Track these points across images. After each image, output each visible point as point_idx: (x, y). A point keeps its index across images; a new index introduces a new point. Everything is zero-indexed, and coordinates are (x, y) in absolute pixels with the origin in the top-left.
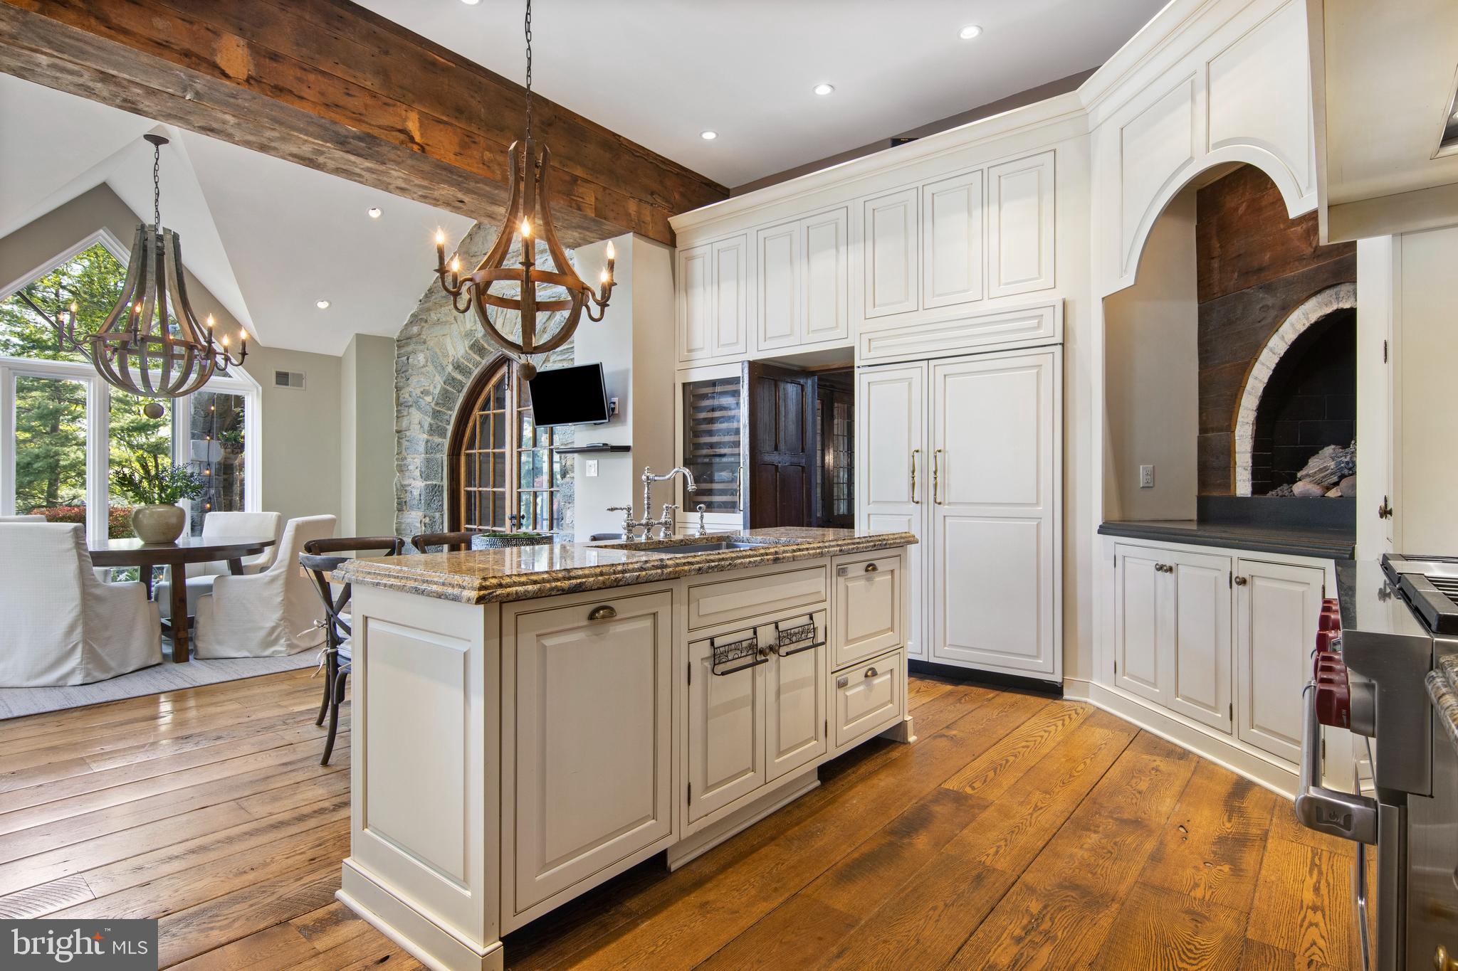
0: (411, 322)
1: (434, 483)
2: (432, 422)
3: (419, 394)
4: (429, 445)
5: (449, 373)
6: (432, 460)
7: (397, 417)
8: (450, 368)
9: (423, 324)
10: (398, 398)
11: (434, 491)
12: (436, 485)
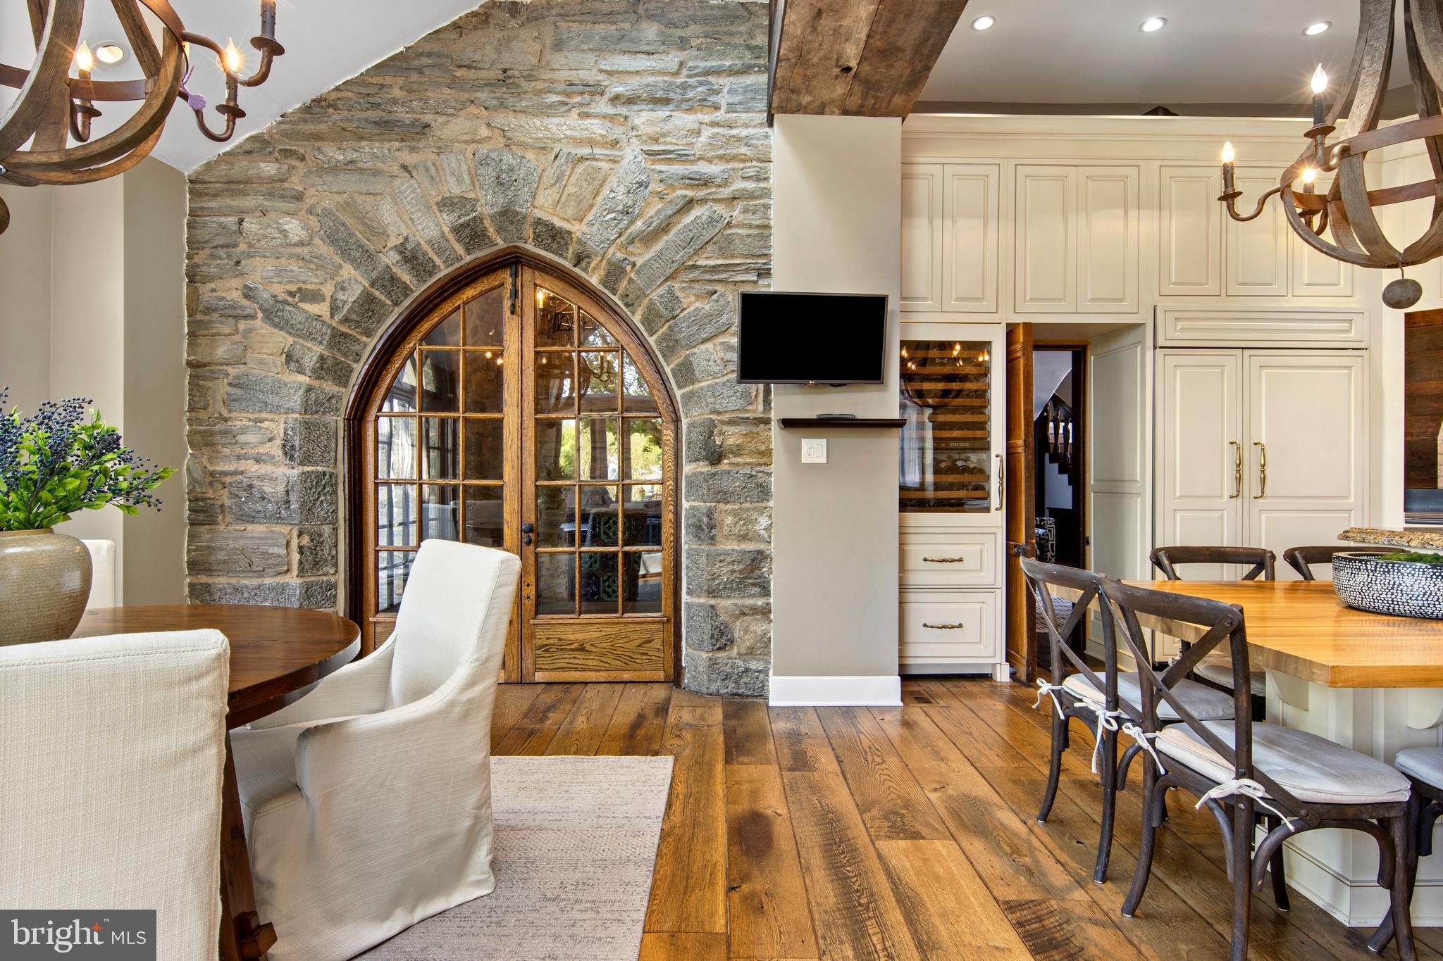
0: (249, 153)
1: (320, 469)
2: (326, 353)
3: (282, 296)
4: (313, 396)
5: (388, 267)
6: (316, 425)
7: (192, 334)
8: (391, 258)
9: (295, 162)
10: (194, 298)
11: (317, 485)
12: (324, 474)
